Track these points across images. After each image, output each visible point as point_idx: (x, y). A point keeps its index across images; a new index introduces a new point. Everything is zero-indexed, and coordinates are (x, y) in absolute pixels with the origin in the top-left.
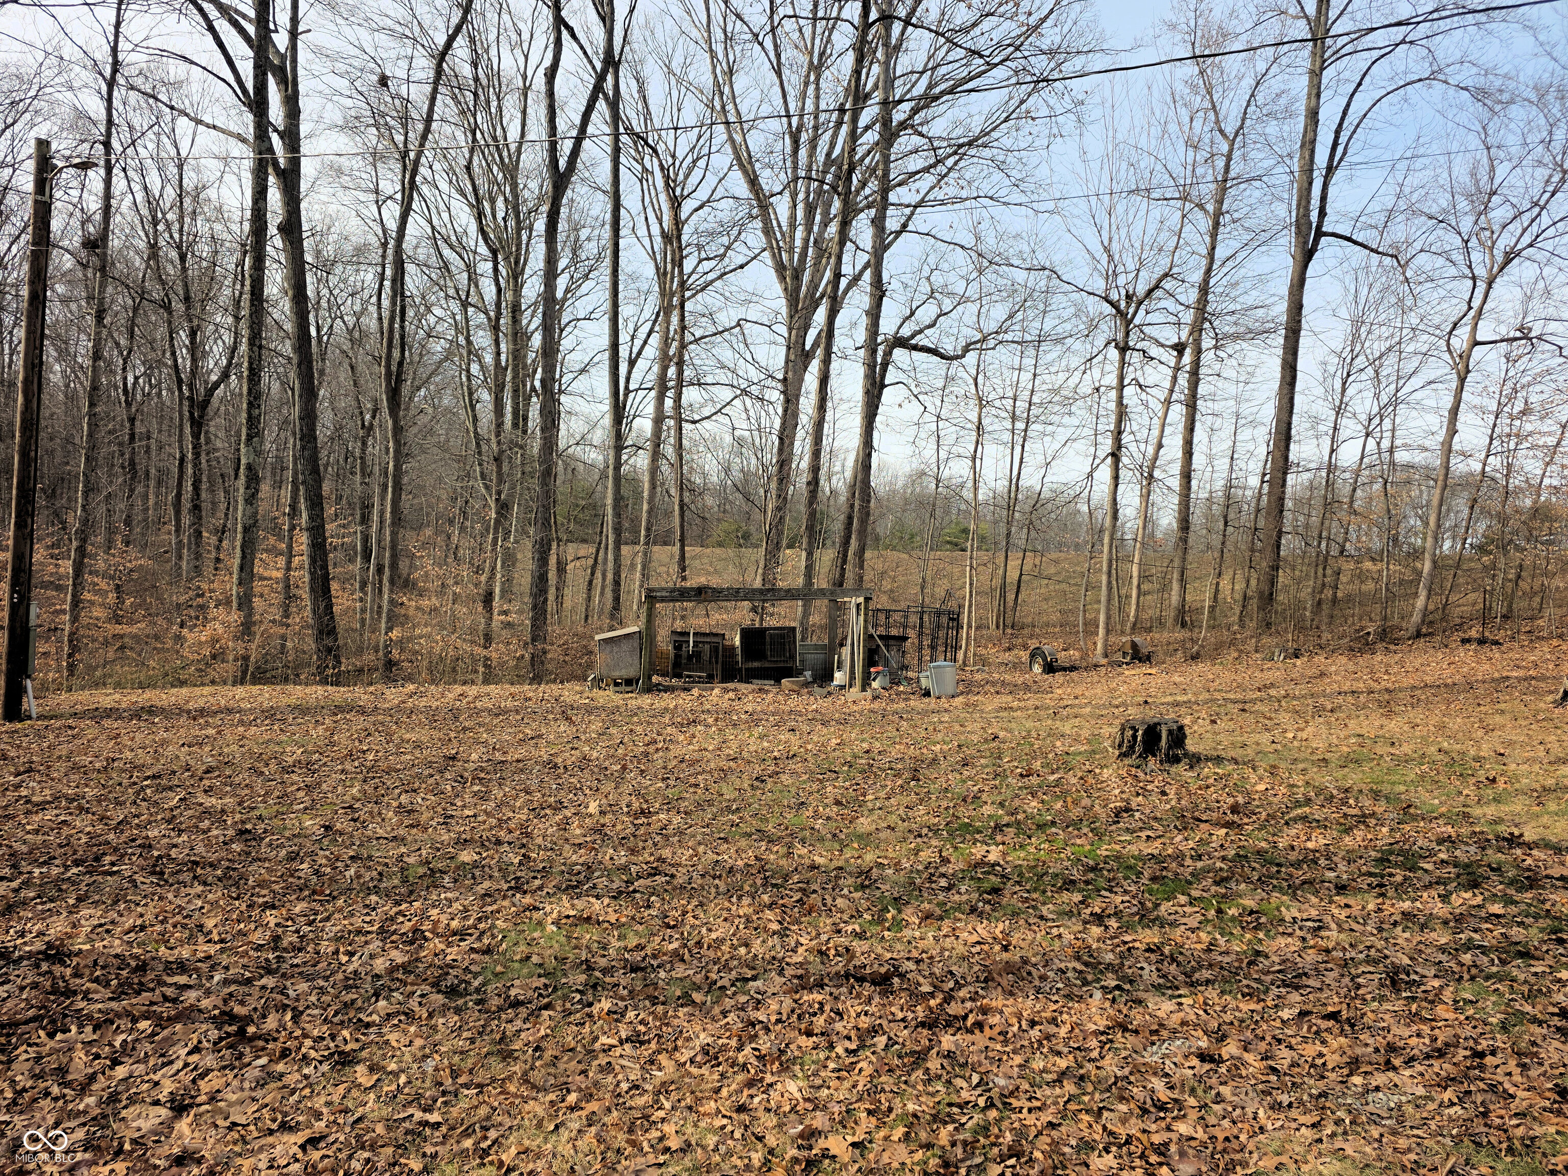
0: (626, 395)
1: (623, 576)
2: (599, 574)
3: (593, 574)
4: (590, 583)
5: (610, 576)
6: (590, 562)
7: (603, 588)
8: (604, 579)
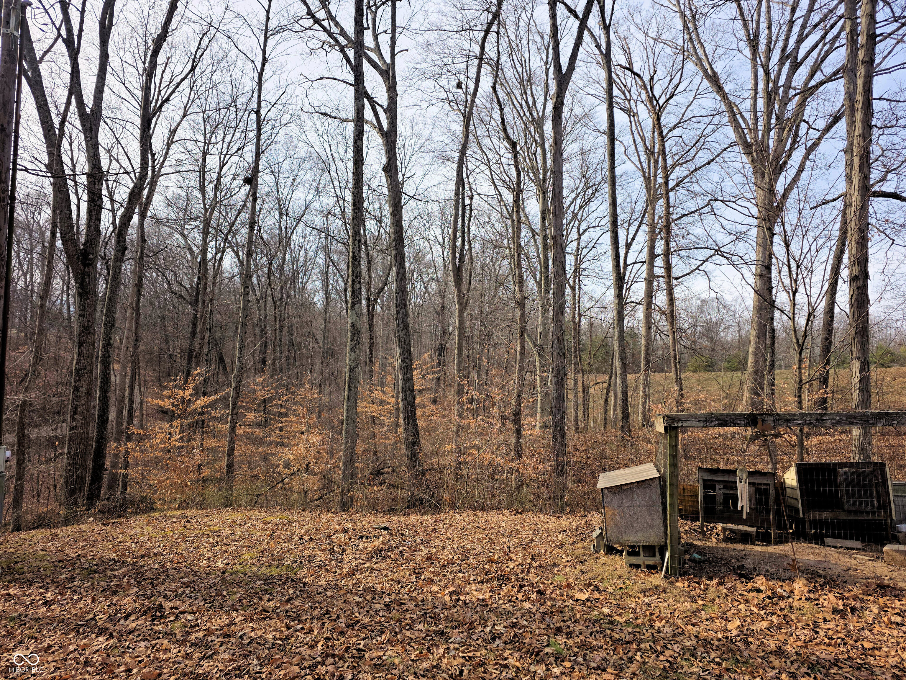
0: (625, 269)
1: (630, 394)
2: (612, 394)
3: (608, 394)
4: (606, 400)
5: (619, 395)
6: (605, 385)
7: (616, 403)
8: (616, 397)
